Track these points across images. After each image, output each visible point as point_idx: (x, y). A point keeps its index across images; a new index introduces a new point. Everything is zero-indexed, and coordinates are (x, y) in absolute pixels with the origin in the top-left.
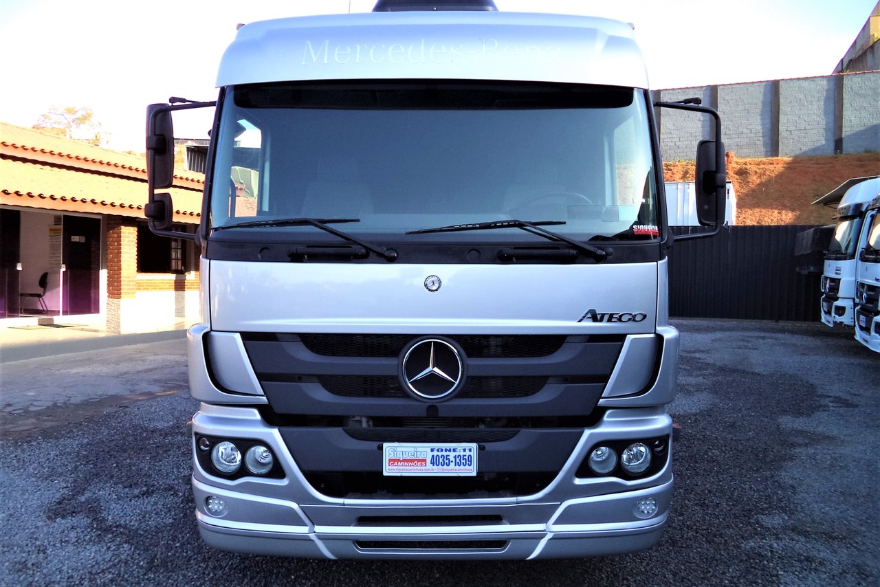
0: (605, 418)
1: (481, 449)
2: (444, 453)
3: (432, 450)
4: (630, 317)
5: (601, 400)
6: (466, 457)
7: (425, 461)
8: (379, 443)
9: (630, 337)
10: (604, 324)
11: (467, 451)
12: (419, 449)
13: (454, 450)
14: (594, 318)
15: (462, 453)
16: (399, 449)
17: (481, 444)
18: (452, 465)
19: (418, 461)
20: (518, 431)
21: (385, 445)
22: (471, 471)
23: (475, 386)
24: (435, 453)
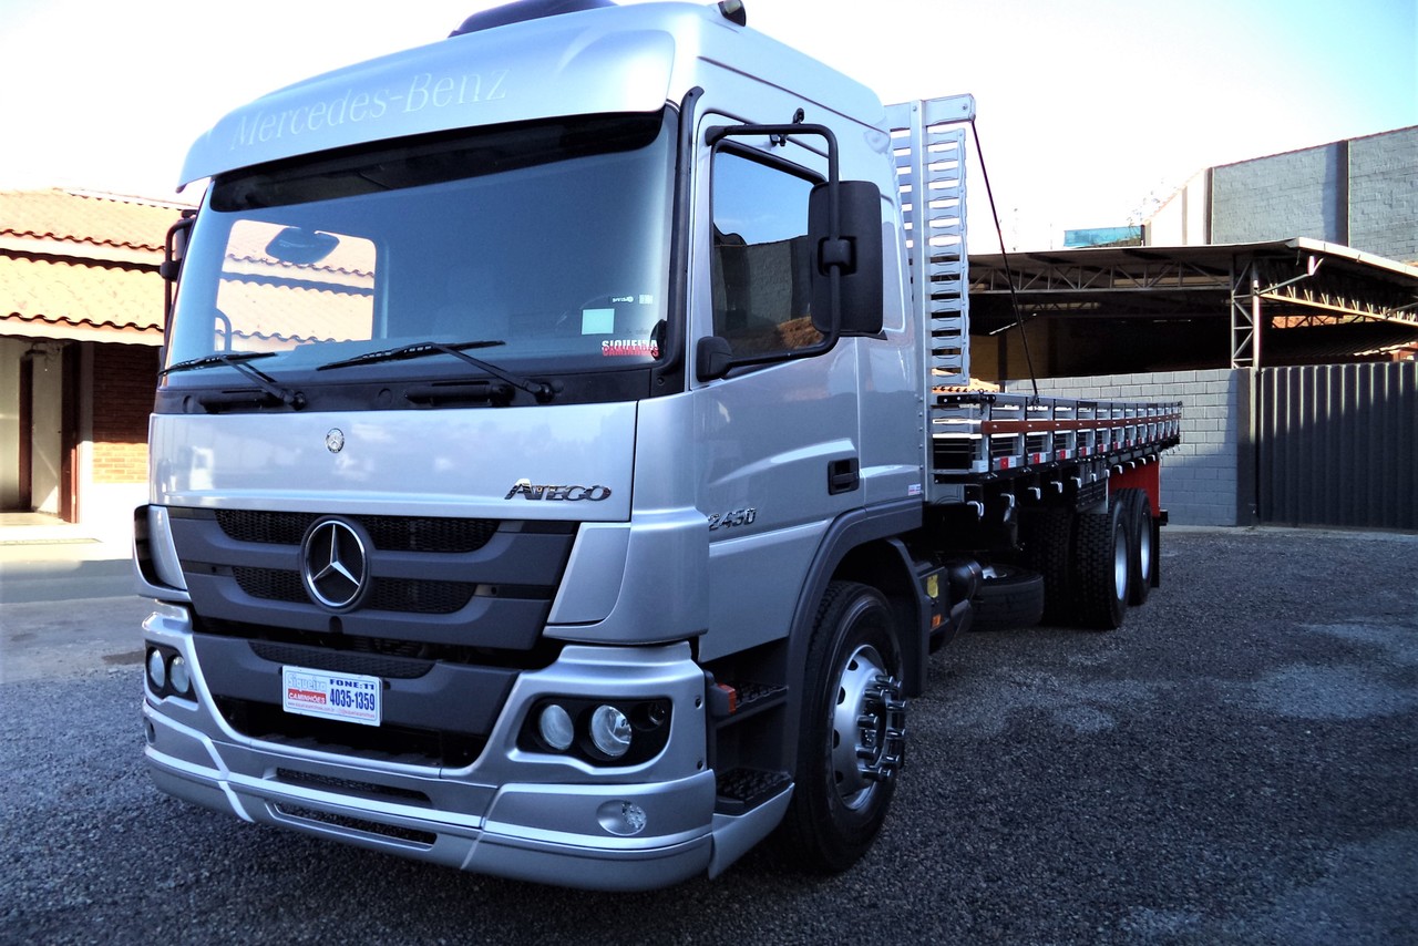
0: (561, 659)
1: (386, 686)
2: (346, 688)
3: (332, 682)
4: (582, 492)
5: (547, 628)
6: (368, 697)
7: (324, 696)
8: (279, 665)
9: (584, 526)
10: (543, 503)
11: (369, 687)
12: (319, 679)
13: (355, 685)
14: (528, 493)
15: (364, 691)
16: (299, 676)
17: (387, 679)
18: (354, 704)
19: (318, 695)
20: (431, 666)
21: (286, 668)
22: (372, 718)
23: (385, 593)
24: (335, 686)
